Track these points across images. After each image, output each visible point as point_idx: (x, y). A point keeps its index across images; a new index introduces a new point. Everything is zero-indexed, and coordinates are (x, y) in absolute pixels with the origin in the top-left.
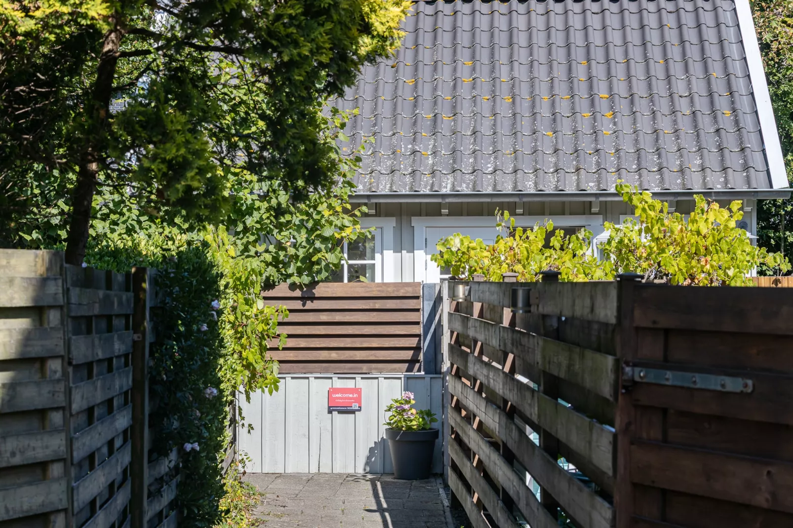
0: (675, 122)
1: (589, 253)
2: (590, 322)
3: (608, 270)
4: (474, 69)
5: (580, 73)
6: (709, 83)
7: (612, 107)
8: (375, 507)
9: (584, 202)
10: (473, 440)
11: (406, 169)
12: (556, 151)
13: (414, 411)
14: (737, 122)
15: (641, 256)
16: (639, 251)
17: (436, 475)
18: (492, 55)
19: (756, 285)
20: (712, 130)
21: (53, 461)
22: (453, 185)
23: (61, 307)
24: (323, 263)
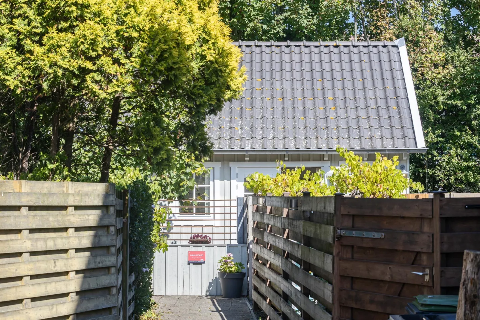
0: (368, 112)
1: (323, 182)
2: (323, 213)
3: (332, 190)
4: (262, 83)
5: (318, 85)
6: (385, 92)
7: (335, 104)
8: (215, 310)
9: (320, 154)
10: (267, 273)
11: (227, 137)
12: (306, 127)
13: (233, 263)
14: (399, 113)
15: (349, 183)
16: (348, 181)
17: (244, 296)
18: (272, 75)
19: (407, 198)
20: (387, 117)
21: (112, 267)
22: (252, 145)
23: (114, 206)
24: (185, 187)
